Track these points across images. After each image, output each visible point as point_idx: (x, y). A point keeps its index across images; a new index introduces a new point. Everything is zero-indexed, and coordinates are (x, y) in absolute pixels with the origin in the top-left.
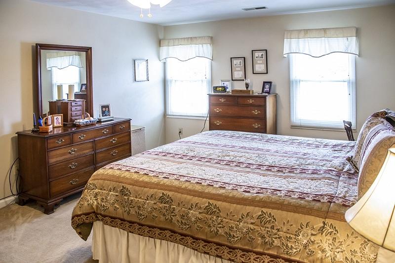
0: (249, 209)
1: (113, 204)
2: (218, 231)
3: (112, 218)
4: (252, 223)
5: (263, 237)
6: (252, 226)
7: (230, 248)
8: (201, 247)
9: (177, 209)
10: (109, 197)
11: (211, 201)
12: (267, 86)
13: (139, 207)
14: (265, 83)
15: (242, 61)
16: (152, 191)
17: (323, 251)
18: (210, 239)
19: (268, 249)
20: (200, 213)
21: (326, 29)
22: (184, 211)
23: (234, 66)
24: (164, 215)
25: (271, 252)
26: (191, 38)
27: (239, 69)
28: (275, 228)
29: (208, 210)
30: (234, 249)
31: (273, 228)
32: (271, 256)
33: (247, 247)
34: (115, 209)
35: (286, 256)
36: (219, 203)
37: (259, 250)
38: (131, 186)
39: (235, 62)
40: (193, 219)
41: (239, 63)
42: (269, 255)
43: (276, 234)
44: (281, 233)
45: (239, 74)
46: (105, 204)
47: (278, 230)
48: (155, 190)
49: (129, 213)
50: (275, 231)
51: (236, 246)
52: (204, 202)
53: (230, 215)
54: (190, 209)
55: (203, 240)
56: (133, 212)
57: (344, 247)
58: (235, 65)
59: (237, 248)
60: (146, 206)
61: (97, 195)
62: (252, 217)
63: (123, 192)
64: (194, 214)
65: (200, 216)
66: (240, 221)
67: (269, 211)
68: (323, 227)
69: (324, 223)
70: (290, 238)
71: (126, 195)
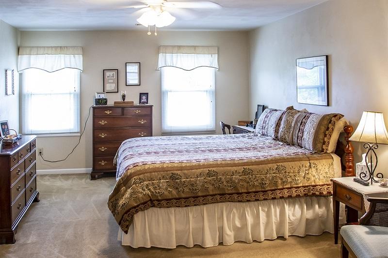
0: (270, 165)
1: (166, 189)
2: (254, 183)
3: (167, 200)
4: (274, 173)
5: (282, 179)
6: (274, 175)
7: (263, 192)
8: (245, 198)
9: (223, 178)
10: (161, 185)
11: (245, 167)
12: (144, 97)
13: (192, 185)
14: (141, 94)
15: (114, 73)
16: (199, 171)
17: (314, 176)
18: (250, 191)
19: (286, 185)
20: (240, 176)
21: (196, 46)
22: (229, 178)
23: (106, 77)
24: (213, 185)
25: (287, 186)
26: (61, 47)
27: (112, 81)
28: (287, 172)
29: (245, 172)
30: (266, 191)
31: (285, 172)
32: (288, 188)
33: (273, 188)
34: (170, 192)
35: (295, 186)
36: (250, 167)
37: (281, 187)
38: (180, 171)
39: (108, 74)
40: (237, 181)
41: (111, 75)
42: (287, 188)
43: (288, 175)
44: (290, 174)
45: (110, 87)
46: (159, 191)
47: (289, 173)
48: (202, 169)
49: (183, 192)
50: (287, 174)
51: (266, 189)
52: (241, 169)
53: (260, 172)
54: (232, 175)
55: (245, 193)
56: (186, 190)
57: (321, 172)
58: (108, 77)
59: (268, 191)
60: (198, 182)
61: (148, 186)
62: (273, 170)
63: (173, 177)
64: (236, 177)
65: (241, 178)
66: (266, 174)
67: (281, 164)
68: (310, 165)
69: (310, 163)
70: (296, 175)
71: (178, 179)
